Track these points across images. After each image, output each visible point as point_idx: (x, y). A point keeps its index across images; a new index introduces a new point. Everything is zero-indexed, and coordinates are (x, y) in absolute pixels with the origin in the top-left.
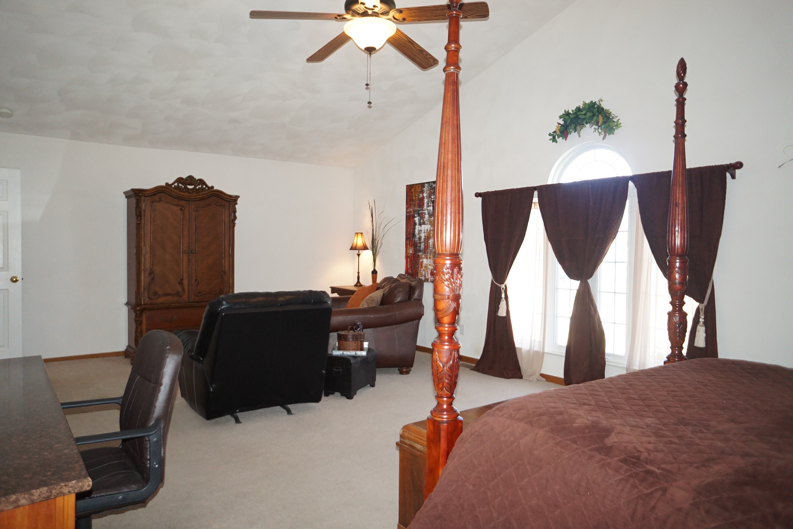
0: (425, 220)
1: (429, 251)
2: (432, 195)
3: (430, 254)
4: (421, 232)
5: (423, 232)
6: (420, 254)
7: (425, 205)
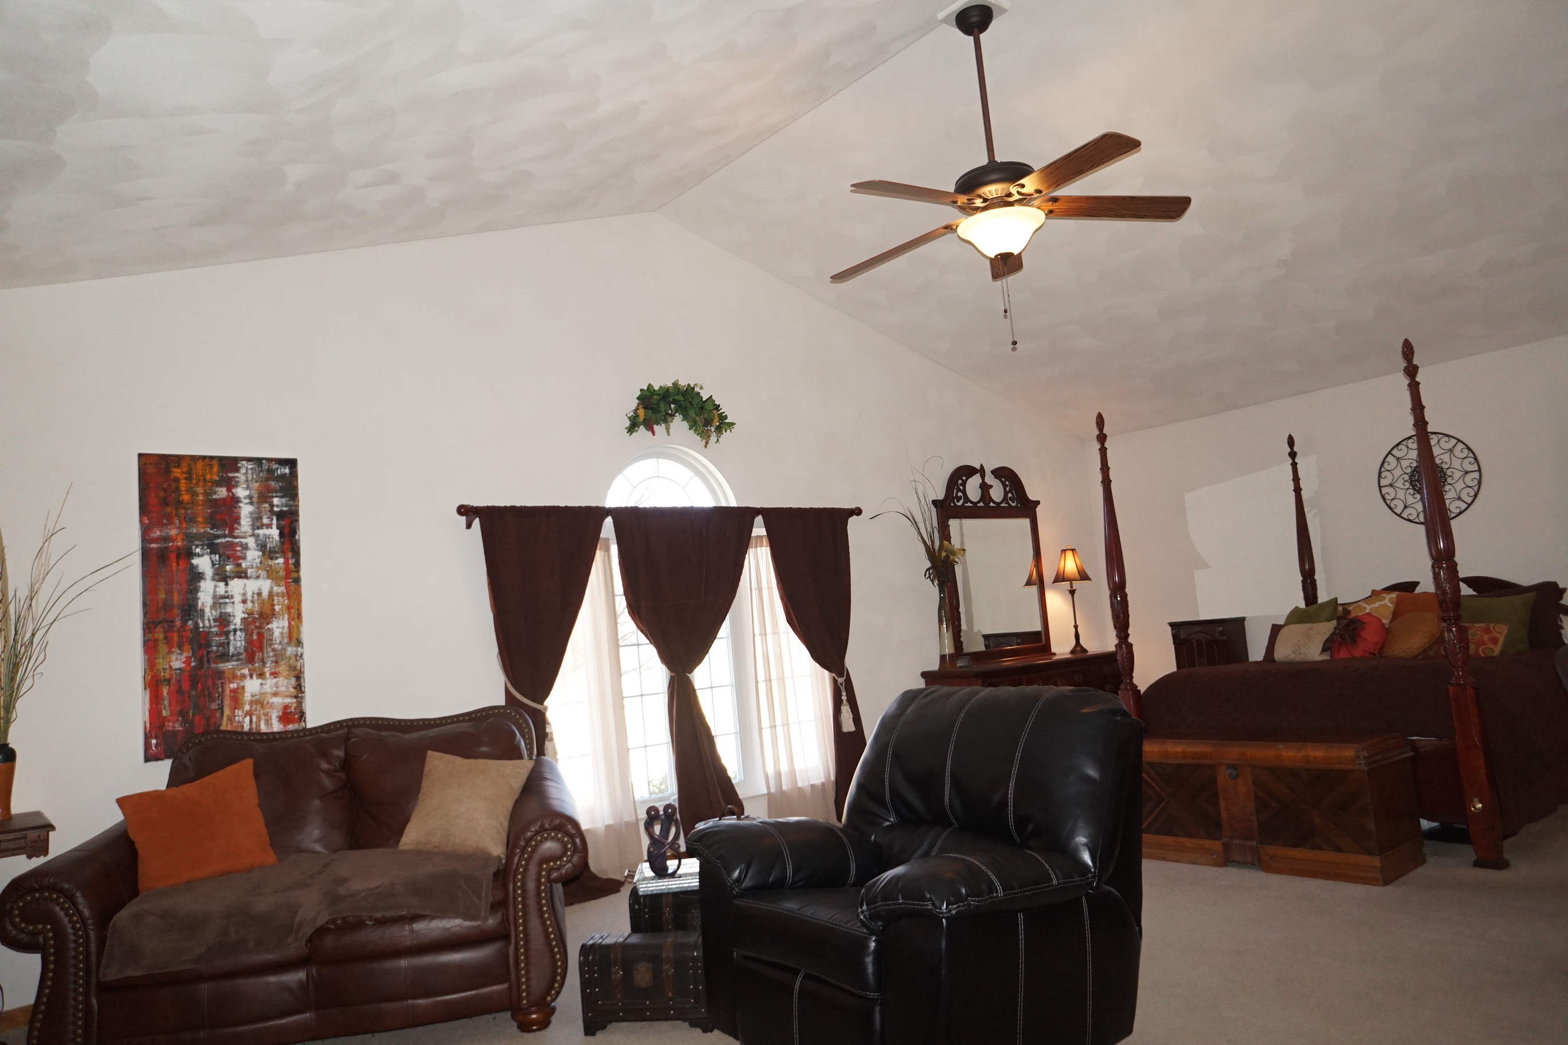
0: (244, 565)
1: (272, 654)
2: (273, 497)
3: (276, 662)
4: (227, 600)
5: (238, 599)
6: (228, 666)
7: (245, 524)
